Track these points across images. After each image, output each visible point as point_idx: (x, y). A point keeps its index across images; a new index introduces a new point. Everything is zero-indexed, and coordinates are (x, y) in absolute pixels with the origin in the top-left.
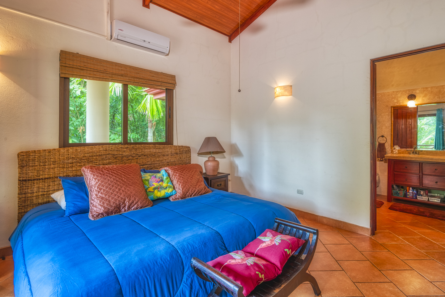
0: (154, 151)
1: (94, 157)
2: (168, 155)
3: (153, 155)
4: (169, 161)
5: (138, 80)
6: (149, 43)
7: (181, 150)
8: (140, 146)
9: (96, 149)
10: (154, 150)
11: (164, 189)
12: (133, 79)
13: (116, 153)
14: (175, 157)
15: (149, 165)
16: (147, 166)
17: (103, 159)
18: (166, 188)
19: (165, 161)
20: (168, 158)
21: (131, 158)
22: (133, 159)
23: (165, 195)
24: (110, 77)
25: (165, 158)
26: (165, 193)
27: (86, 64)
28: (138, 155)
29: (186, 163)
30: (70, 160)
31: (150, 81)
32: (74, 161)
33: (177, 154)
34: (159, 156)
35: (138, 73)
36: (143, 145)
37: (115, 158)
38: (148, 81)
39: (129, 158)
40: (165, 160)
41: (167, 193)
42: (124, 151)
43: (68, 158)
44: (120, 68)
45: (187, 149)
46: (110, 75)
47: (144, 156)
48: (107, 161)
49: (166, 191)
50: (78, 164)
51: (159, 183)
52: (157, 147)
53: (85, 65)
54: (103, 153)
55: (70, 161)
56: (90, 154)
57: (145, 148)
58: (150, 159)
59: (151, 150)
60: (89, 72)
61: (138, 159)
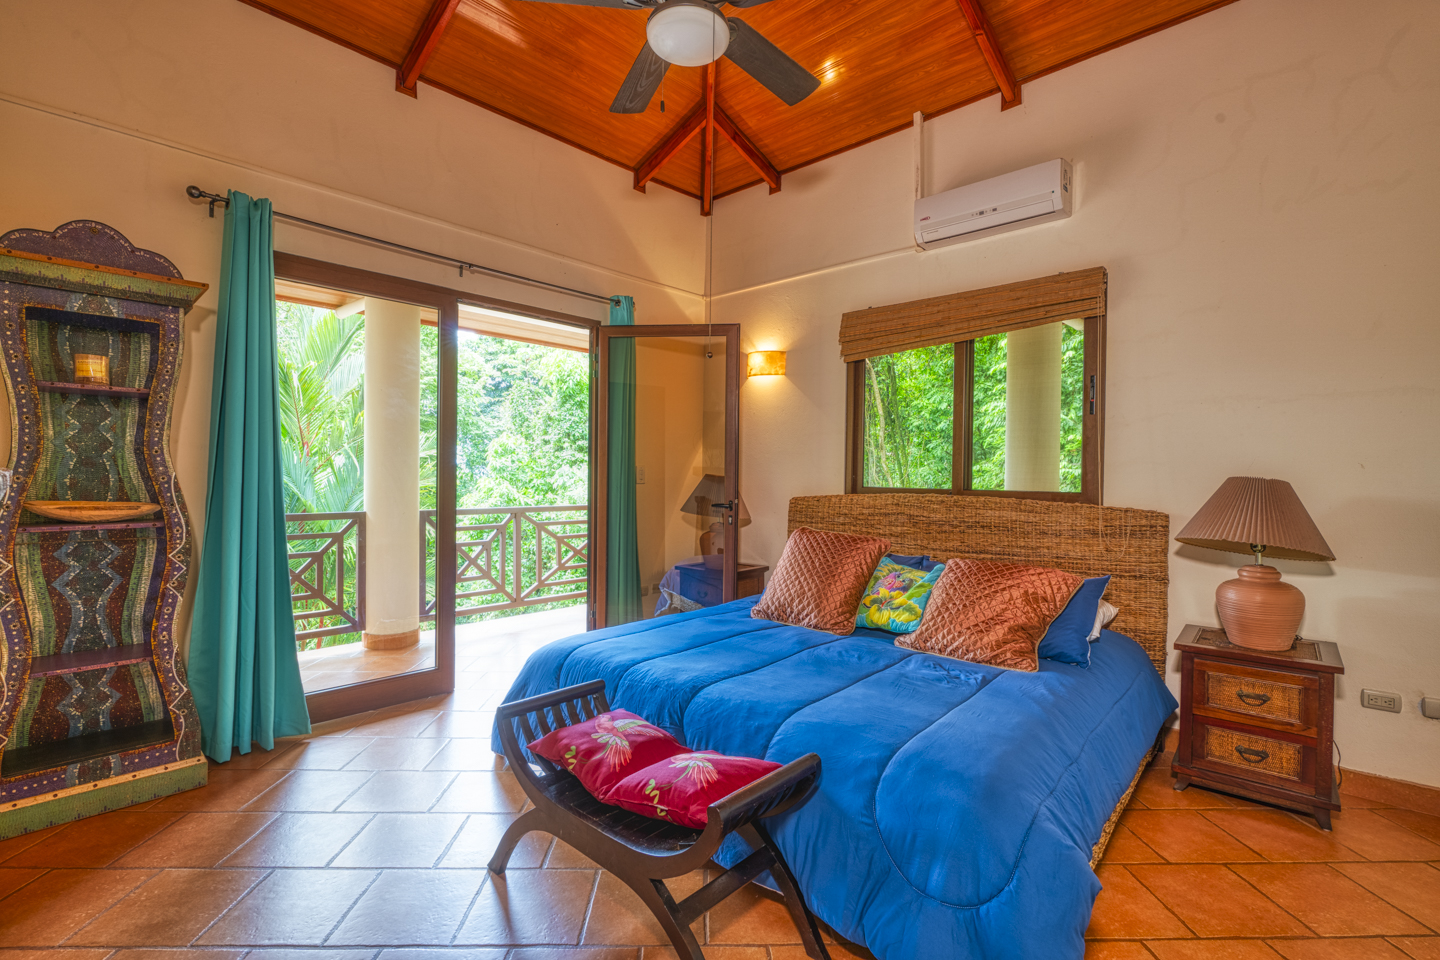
0: (1014, 515)
1: (877, 518)
2: (1058, 535)
3: (1007, 528)
4: (1062, 553)
5: (978, 322)
6: (995, 210)
7: (1117, 523)
8: (974, 500)
9: (881, 500)
10: (1014, 513)
11: (892, 609)
12: (965, 325)
13: (916, 513)
14: (1088, 545)
15: (996, 554)
16: (990, 556)
17: (890, 524)
18: (898, 608)
19: (1046, 551)
20: (1058, 544)
21: (946, 528)
22: (952, 532)
23: (888, 624)
24: (916, 337)
25: (1046, 541)
26: (889, 618)
27: (873, 326)
28: (964, 522)
29: (1138, 574)
30: (842, 518)
31: (1012, 316)
32: (847, 520)
33: (1095, 533)
34: (1026, 534)
35: (977, 305)
36: (982, 499)
37: (915, 524)
38: (1005, 317)
39: (944, 529)
40: (1048, 548)
41: (894, 621)
42: (934, 511)
43: (840, 515)
44: (936, 309)
45: (1144, 522)
46: (917, 333)
47: (983, 527)
48: (899, 528)
49: (893, 615)
50: (852, 528)
51: (892, 593)
52: (1022, 507)
53: (871, 329)
54: (891, 509)
55: (841, 520)
56: (871, 511)
57: (985, 506)
58: (997, 538)
59: (1004, 513)
60: (880, 340)
61: (966, 535)
